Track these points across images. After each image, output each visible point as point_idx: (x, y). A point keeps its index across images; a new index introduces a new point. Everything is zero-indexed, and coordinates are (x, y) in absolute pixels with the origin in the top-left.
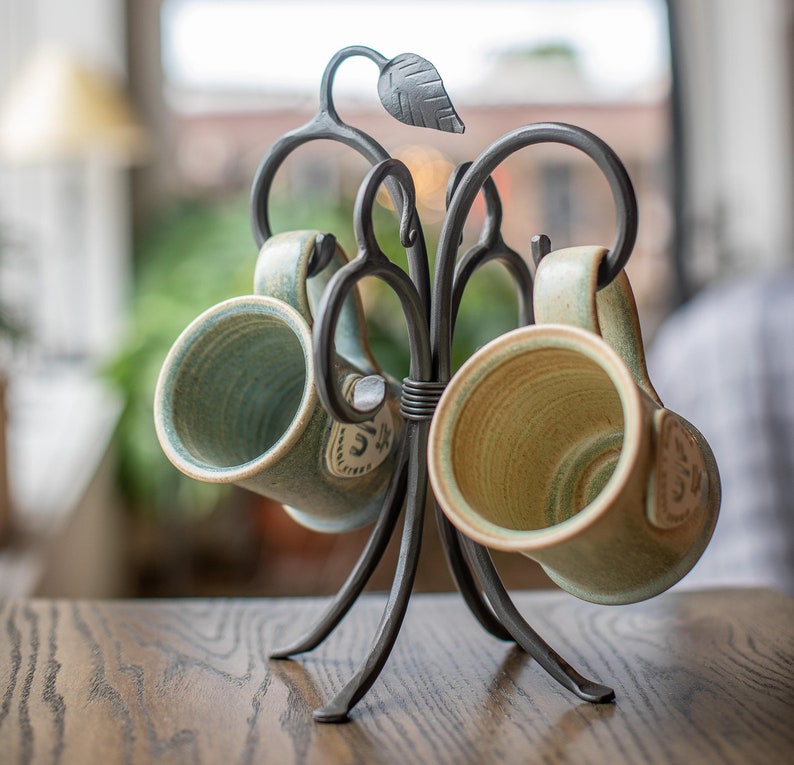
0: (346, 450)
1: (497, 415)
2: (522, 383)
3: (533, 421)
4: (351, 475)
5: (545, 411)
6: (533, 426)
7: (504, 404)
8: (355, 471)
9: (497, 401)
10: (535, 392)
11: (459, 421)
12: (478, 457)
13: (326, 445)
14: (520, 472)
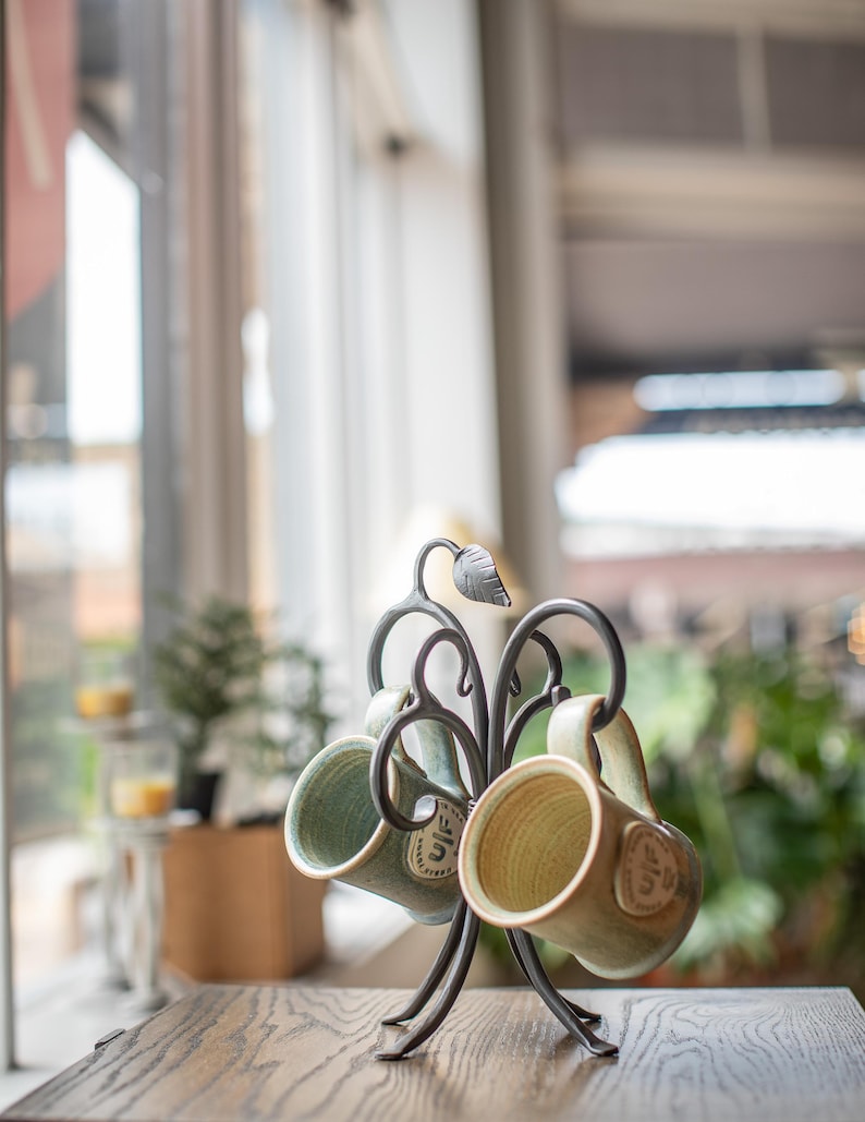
0: (425, 856)
1: (523, 827)
2: (541, 802)
3: (558, 833)
4: (433, 876)
5: (568, 824)
6: (559, 837)
7: (528, 819)
8: (437, 873)
9: (522, 816)
10: (554, 810)
11: (485, 830)
12: (506, 859)
13: (407, 852)
14: (550, 873)
